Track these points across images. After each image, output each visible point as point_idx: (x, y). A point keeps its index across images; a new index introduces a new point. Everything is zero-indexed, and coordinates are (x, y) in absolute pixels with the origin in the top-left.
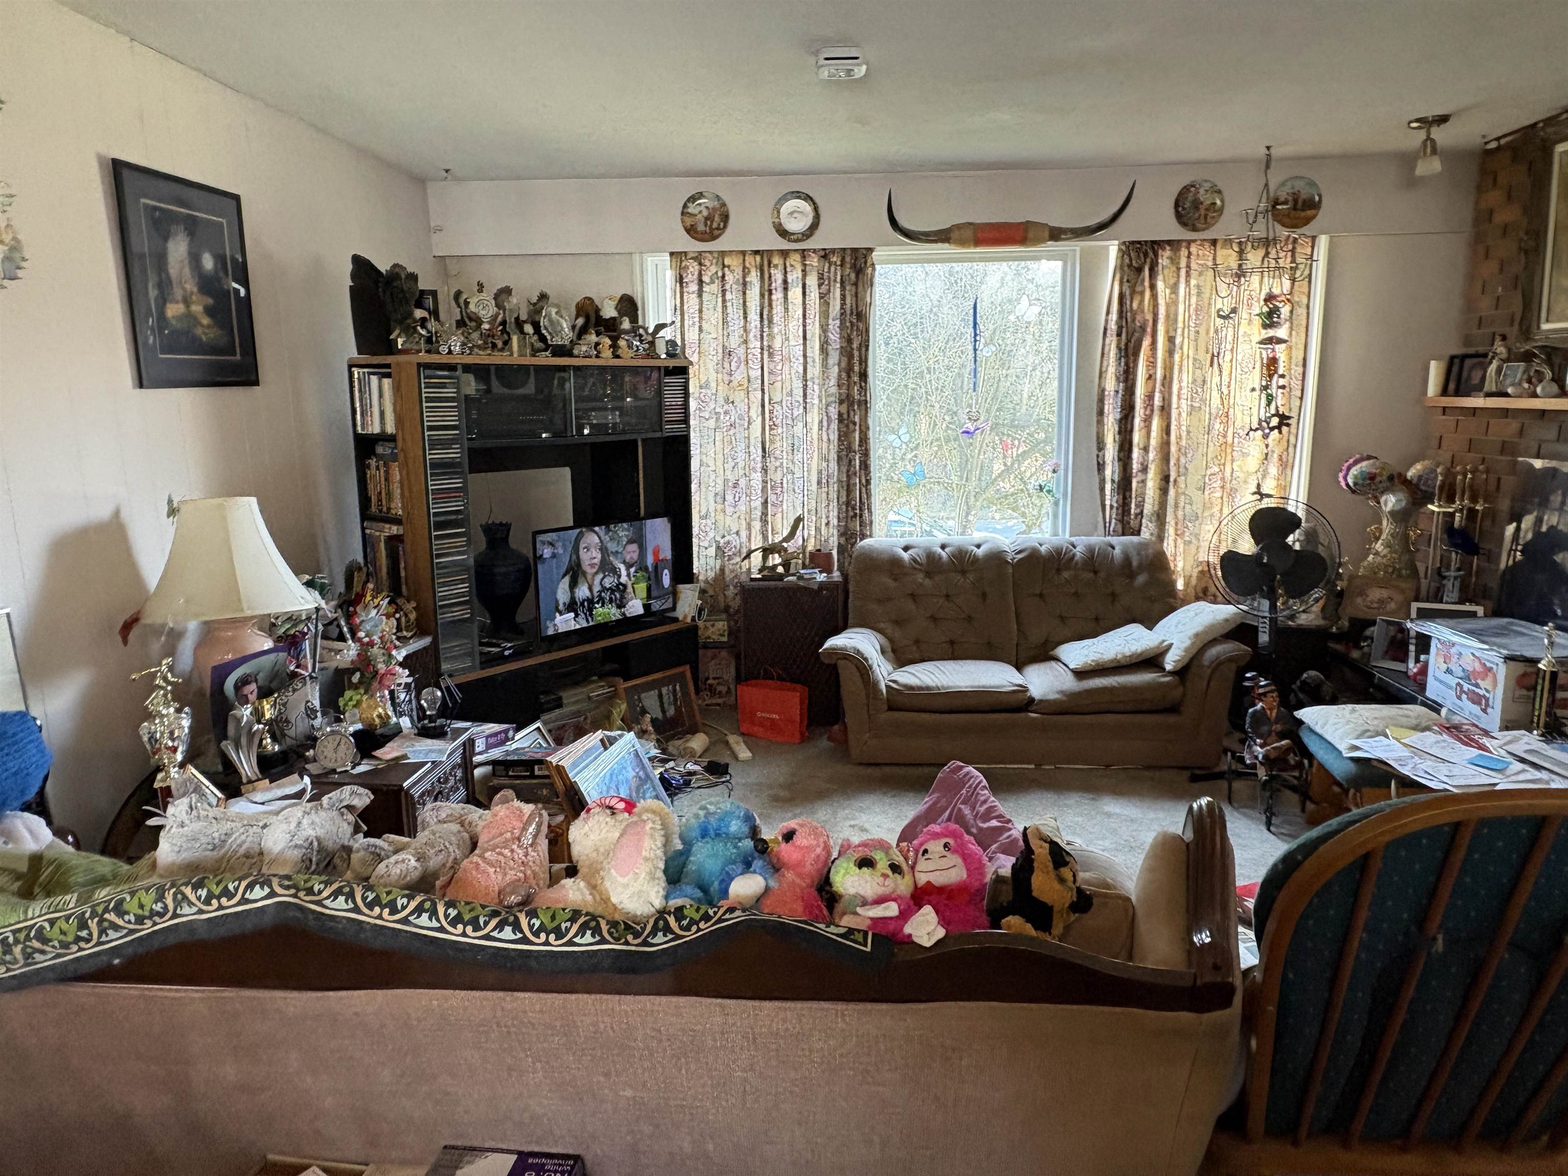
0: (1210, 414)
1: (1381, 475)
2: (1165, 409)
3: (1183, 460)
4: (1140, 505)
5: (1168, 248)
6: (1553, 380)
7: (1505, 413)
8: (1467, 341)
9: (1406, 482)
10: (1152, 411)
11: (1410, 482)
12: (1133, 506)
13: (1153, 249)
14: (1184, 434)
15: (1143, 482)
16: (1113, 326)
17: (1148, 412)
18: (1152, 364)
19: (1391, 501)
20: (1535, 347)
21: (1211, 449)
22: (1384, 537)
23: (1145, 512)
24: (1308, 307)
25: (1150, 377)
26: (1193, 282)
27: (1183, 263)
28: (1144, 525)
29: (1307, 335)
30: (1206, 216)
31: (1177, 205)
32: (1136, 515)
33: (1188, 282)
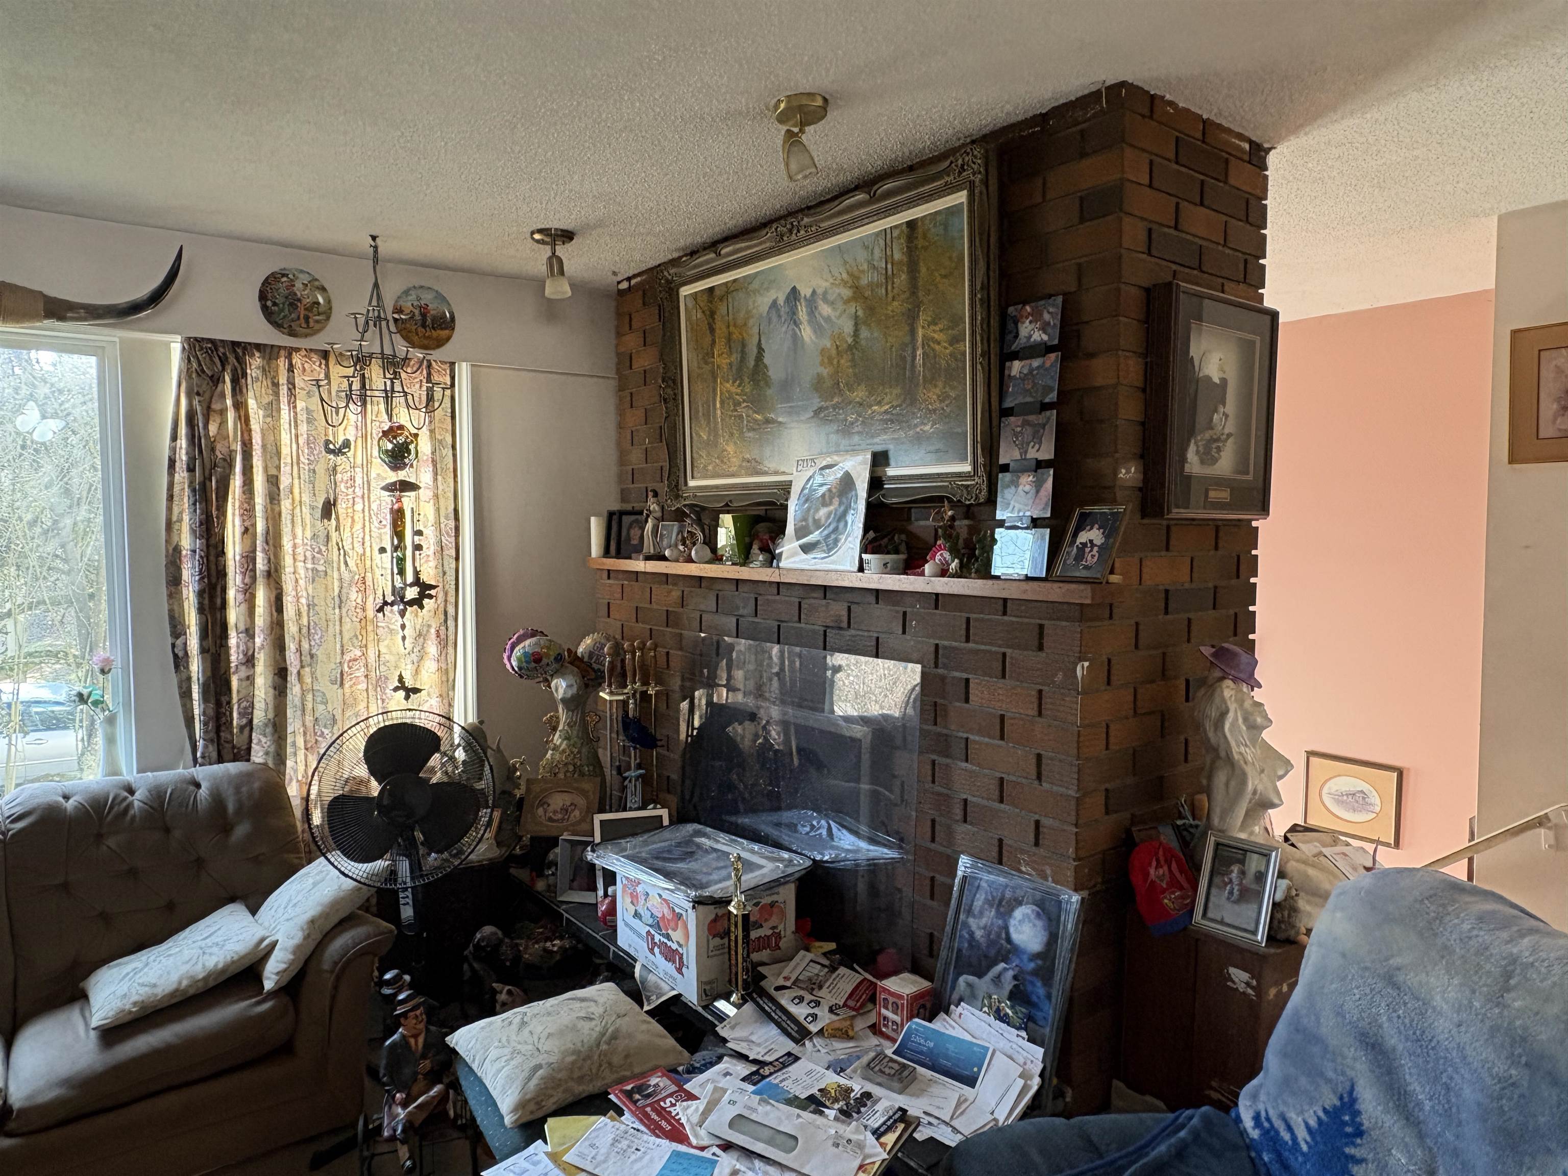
0: (341, 580)
1: (547, 655)
2: (274, 575)
3: (305, 646)
4: (248, 713)
5: (257, 354)
6: (704, 543)
7: (666, 578)
8: (624, 498)
9: (576, 660)
10: (254, 579)
11: (581, 660)
12: (235, 715)
13: (235, 351)
14: (304, 609)
15: (250, 679)
16: (182, 456)
17: (247, 580)
18: (248, 511)
19: (561, 686)
20: (685, 506)
21: (347, 626)
22: (560, 728)
23: (255, 721)
24: (454, 447)
25: (246, 530)
26: (300, 405)
27: (283, 380)
28: (255, 741)
29: (455, 482)
30: (307, 319)
31: (263, 297)
32: (242, 728)
33: (292, 405)
